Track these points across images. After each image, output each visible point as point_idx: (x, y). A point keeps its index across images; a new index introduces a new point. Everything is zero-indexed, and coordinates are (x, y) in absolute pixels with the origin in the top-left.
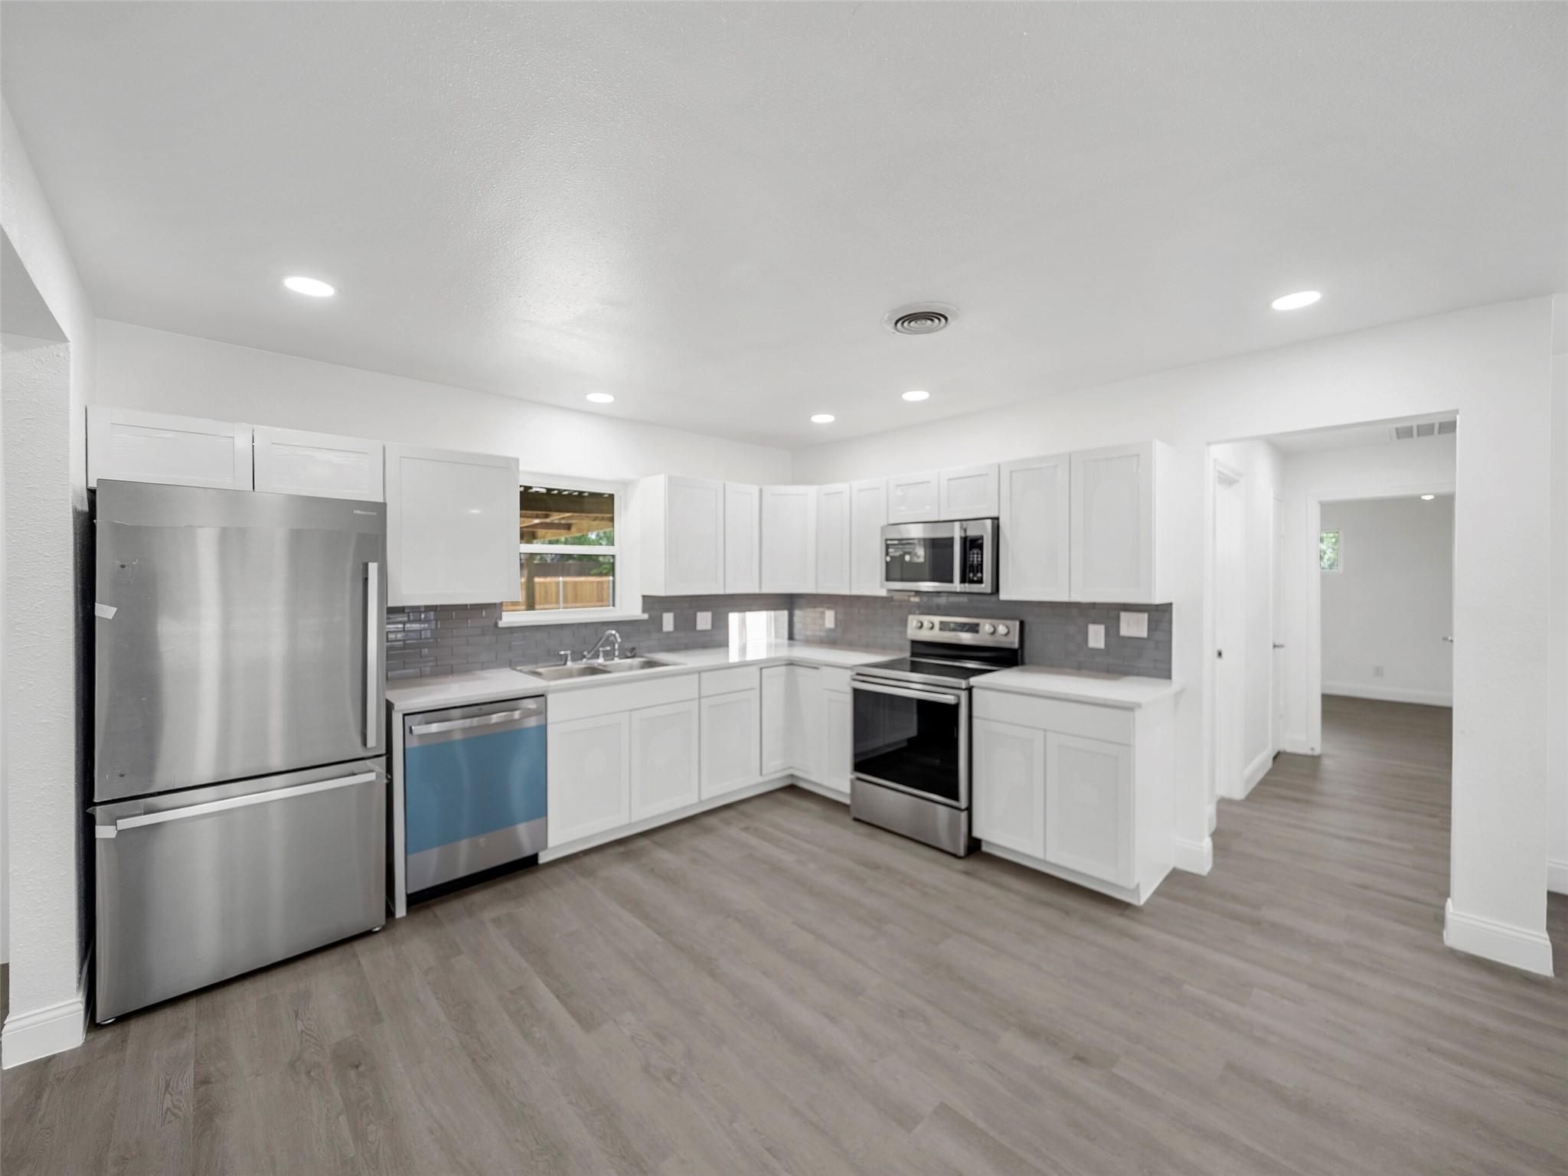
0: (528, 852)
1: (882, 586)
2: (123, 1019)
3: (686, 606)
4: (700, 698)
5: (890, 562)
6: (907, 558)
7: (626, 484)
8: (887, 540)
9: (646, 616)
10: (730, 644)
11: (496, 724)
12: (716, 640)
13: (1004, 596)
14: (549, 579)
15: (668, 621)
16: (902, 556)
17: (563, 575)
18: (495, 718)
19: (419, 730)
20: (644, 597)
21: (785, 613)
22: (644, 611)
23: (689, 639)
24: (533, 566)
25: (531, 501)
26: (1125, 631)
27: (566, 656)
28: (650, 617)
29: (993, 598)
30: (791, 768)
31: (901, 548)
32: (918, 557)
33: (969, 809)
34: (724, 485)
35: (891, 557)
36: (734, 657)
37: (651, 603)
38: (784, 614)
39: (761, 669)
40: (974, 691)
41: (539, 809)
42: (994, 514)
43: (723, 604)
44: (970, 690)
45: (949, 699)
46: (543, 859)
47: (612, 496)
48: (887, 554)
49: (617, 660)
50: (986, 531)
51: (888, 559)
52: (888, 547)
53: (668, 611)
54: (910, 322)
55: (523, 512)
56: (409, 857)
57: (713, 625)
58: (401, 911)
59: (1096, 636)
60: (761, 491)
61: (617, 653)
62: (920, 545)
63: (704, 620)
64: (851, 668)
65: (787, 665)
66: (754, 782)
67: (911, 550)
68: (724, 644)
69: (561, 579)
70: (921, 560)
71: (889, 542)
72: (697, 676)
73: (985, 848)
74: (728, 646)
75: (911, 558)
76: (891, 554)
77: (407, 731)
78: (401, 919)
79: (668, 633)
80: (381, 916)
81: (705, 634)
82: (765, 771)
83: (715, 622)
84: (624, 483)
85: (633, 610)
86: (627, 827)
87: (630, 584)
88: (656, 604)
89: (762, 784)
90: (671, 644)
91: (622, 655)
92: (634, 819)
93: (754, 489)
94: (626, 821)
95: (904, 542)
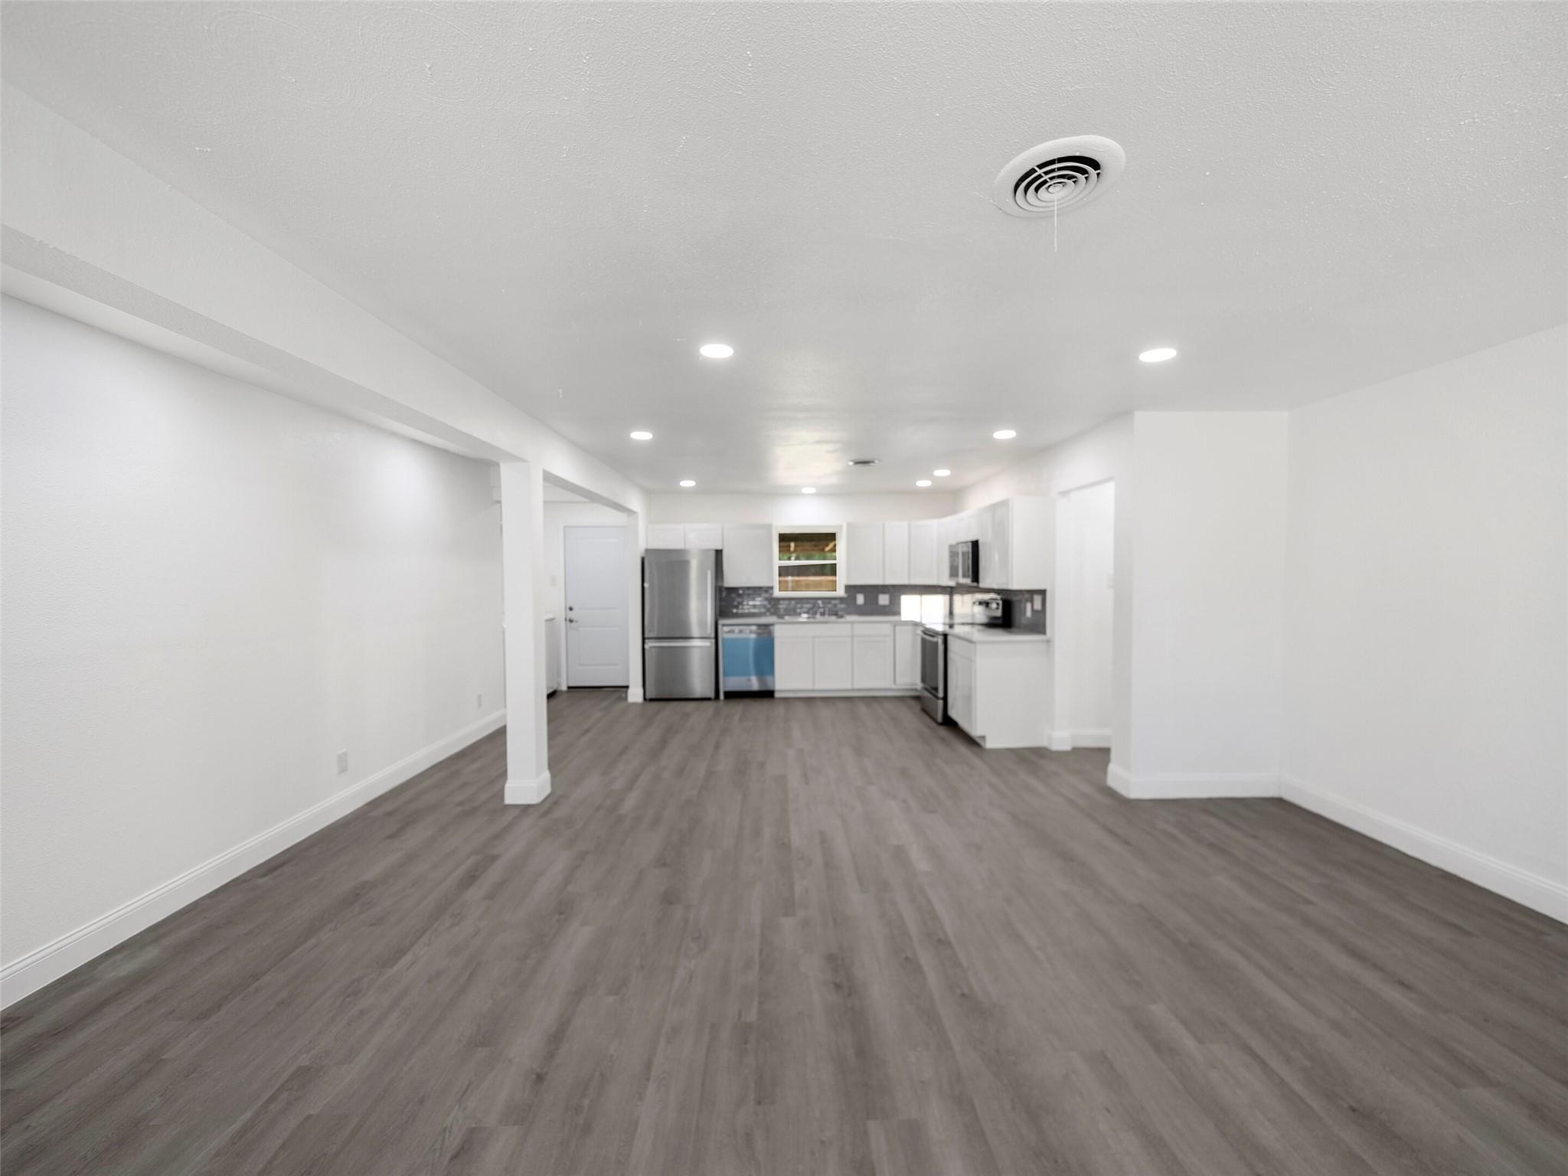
0: (771, 688)
1: (950, 580)
2: (651, 700)
3: (872, 591)
4: (853, 636)
5: (952, 565)
8: (950, 553)
9: (845, 596)
10: (901, 614)
12: (893, 609)
15: (860, 599)
16: (954, 562)
17: (792, 575)
20: (849, 585)
22: (845, 593)
23: (871, 609)
24: (784, 571)
25: (784, 539)
26: (1035, 606)
28: (848, 596)
29: (976, 587)
30: (916, 685)
31: (954, 557)
33: (945, 699)
34: (883, 523)
36: (899, 617)
37: (849, 588)
38: (947, 597)
39: (895, 626)
41: (771, 672)
43: (896, 591)
46: (777, 695)
47: (836, 534)
48: (950, 562)
49: (826, 616)
50: (969, 548)
53: (860, 593)
55: (782, 544)
56: (724, 678)
57: (890, 603)
58: (722, 696)
60: (909, 526)
61: (827, 612)
65: (913, 626)
66: (888, 687)
68: (898, 613)
69: (790, 578)
71: (951, 555)
72: (849, 625)
77: (723, 632)
78: (723, 699)
79: (860, 606)
80: (712, 695)
81: (884, 607)
82: (897, 682)
83: (891, 600)
84: (841, 526)
85: (841, 592)
86: (813, 691)
87: (842, 579)
88: (852, 590)
89: (898, 690)
90: (862, 611)
91: (829, 615)
92: (816, 688)
93: (905, 524)
94: (811, 688)
95: (954, 554)
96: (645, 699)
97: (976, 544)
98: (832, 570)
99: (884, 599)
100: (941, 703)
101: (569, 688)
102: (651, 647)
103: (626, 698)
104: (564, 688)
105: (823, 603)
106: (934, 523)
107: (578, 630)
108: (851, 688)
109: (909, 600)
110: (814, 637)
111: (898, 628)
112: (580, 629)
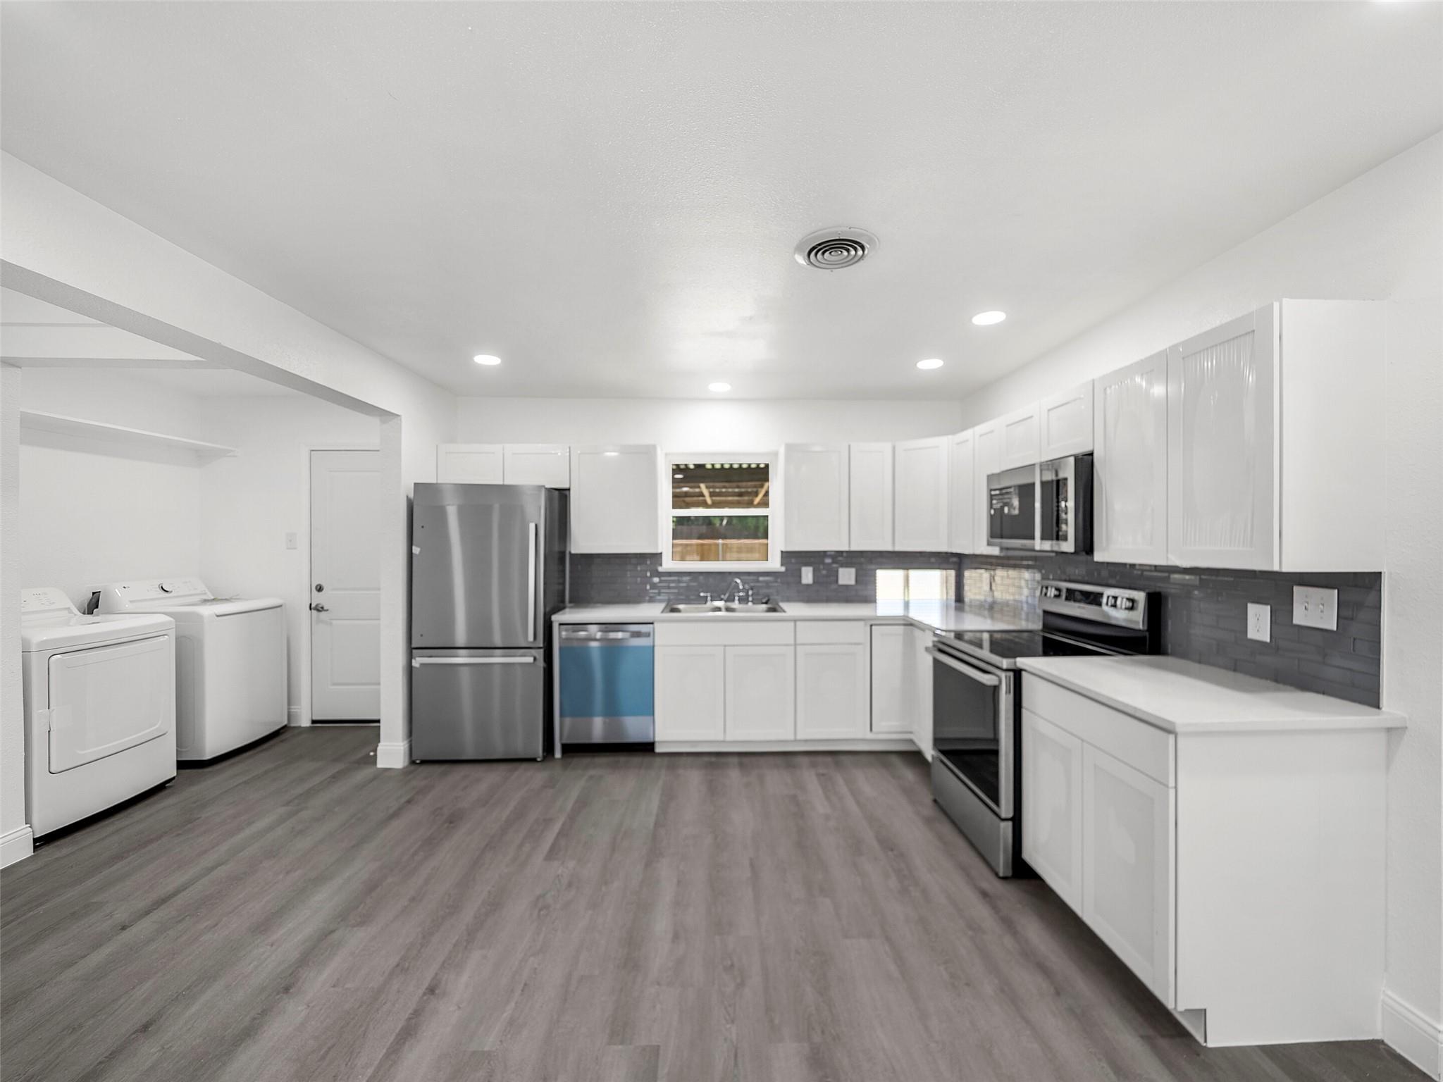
1: (989, 544)
2: (423, 762)
3: (828, 561)
4: (795, 645)
5: (994, 515)
6: (1006, 510)
8: (991, 490)
9: (783, 569)
10: (877, 601)
12: (863, 593)
13: (1099, 556)
15: (807, 575)
16: (1002, 508)
20: (787, 553)
21: (952, 573)
22: (782, 565)
23: (826, 591)
24: (681, 527)
26: (1300, 617)
27: (707, 597)
28: (787, 570)
29: (1084, 559)
30: (911, 733)
31: (1002, 499)
32: (1014, 509)
33: (1017, 820)
34: (849, 446)
35: (995, 509)
37: (787, 556)
38: (949, 574)
39: (871, 626)
41: (647, 708)
42: (1083, 450)
43: (870, 561)
44: (1016, 672)
46: (658, 749)
47: (767, 466)
48: (991, 506)
49: (751, 606)
50: (1069, 473)
51: (992, 512)
52: (991, 497)
53: (807, 565)
54: (823, 253)
56: (562, 720)
57: (857, 581)
58: (558, 754)
59: (1259, 622)
60: (894, 448)
61: (750, 599)
62: (1015, 494)
63: (847, 576)
65: (905, 625)
66: (860, 736)
67: (1008, 500)
68: (870, 599)
70: (1016, 512)
71: (993, 493)
74: (875, 601)
75: (1009, 510)
76: (994, 506)
77: (559, 636)
78: (558, 759)
79: (807, 586)
80: (539, 751)
81: (847, 588)
82: (876, 727)
83: (861, 578)
84: (776, 454)
85: (774, 563)
86: (724, 741)
87: (778, 541)
88: (794, 559)
89: (873, 740)
90: (809, 596)
91: (754, 602)
92: (729, 738)
93: (887, 447)
94: (721, 738)
95: (1003, 492)
96: (411, 761)
97: (1085, 464)
98: (758, 529)
100: (1007, 827)
101: (314, 722)
102: (422, 665)
103: (374, 760)
104: (305, 723)
105: (744, 583)
106: (944, 443)
107: (331, 624)
108: (791, 737)
109: (888, 581)
110: (725, 646)
111: (873, 627)
112: (334, 622)
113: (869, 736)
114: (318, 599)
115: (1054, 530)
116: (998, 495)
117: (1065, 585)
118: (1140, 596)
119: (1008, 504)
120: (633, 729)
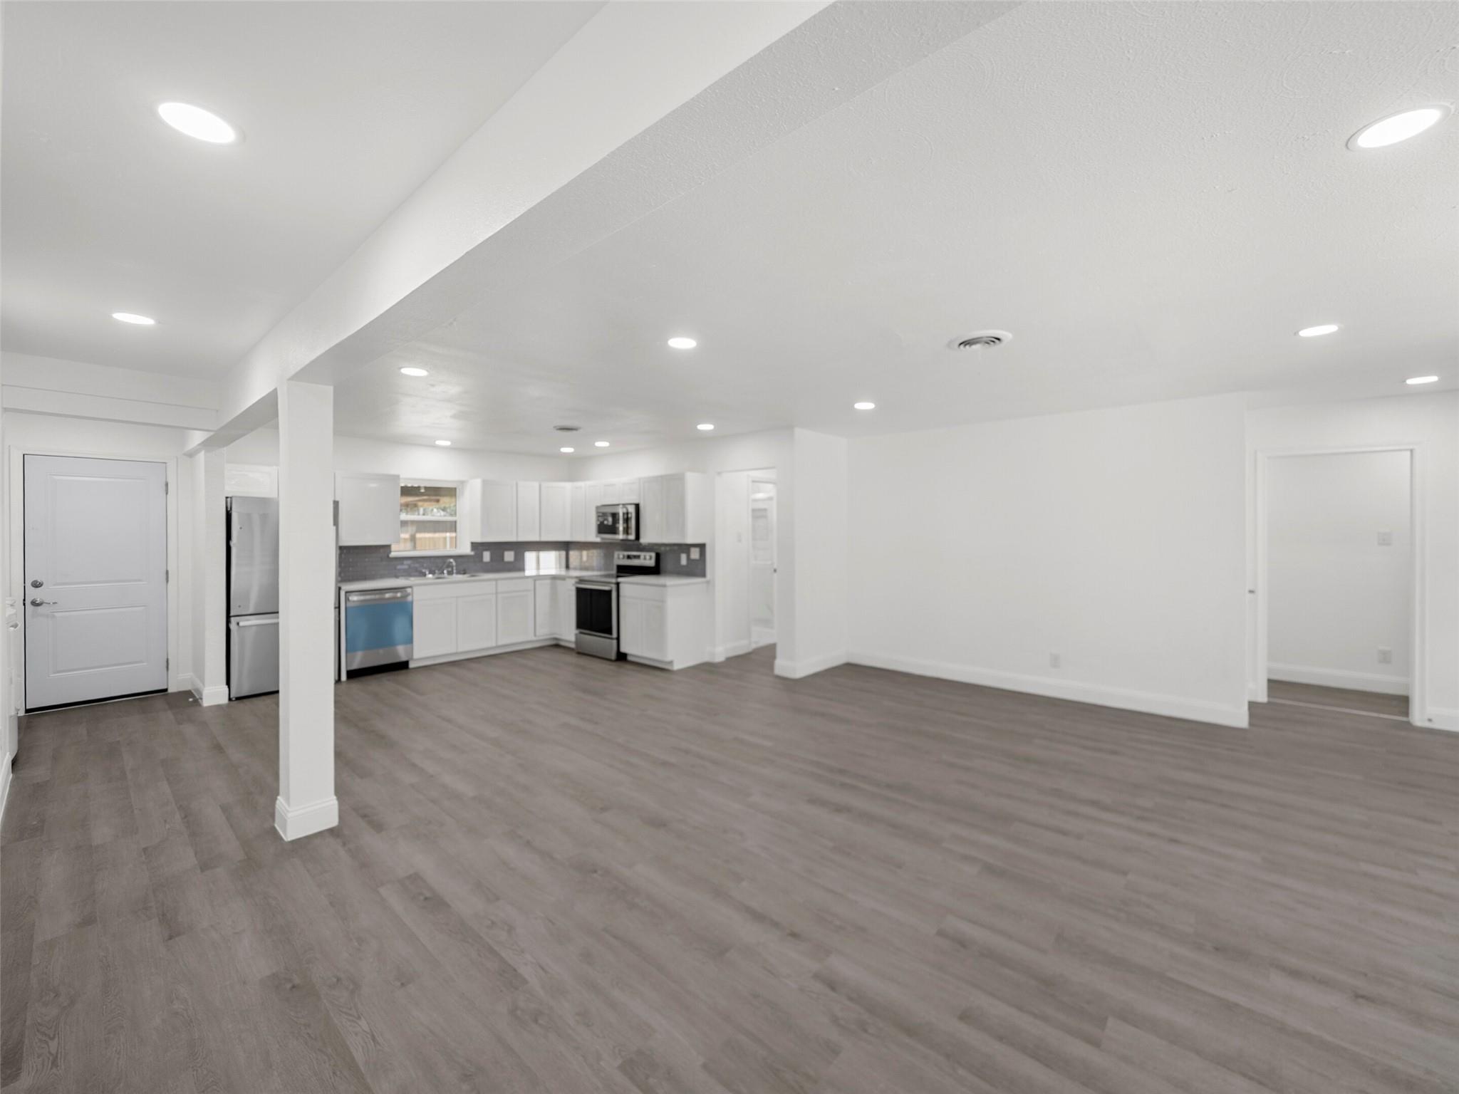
0: (404, 658)
1: (597, 536)
3: (498, 548)
4: (497, 593)
5: (600, 524)
6: (606, 522)
7: (463, 483)
9: (472, 553)
10: (526, 570)
11: (389, 599)
12: (518, 566)
13: (641, 541)
14: (437, 535)
15: (487, 556)
16: (603, 521)
18: (387, 595)
19: (354, 598)
20: (472, 543)
22: (472, 550)
23: (498, 565)
26: (692, 556)
28: (475, 553)
29: (636, 542)
30: (554, 634)
31: (603, 517)
32: (610, 522)
33: (618, 639)
34: (517, 482)
36: (528, 573)
37: (475, 546)
38: (563, 553)
39: (535, 581)
40: (621, 586)
41: (409, 640)
42: (636, 502)
43: (520, 548)
44: (618, 584)
45: (606, 588)
46: (412, 665)
47: (455, 489)
49: (454, 575)
50: (632, 509)
51: (597, 523)
52: (599, 517)
53: (486, 550)
56: (348, 654)
57: (515, 559)
58: (344, 677)
59: (683, 559)
60: (539, 485)
61: (455, 571)
62: (608, 516)
64: (577, 577)
65: (551, 579)
66: (529, 639)
67: (606, 518)
68: (522, 569)
70: (610, 524)
71: (598, 514)
72: (494, 583)
73: (629, 658)
74: (524, 570)
76: (599, 521)
77: (347, 599)
78: (344, 682)
79: (486, 563)
81: (509, 563)
82: (538, 634)
83: (516, 556)
85: (466, 550)
86: (456, 654)
87: (465, 536)
88: (478, 547)
89: (537, 641)
90: (488, 569)
91: (458, 573)
92: (460, 650)
93: (536, 485)
94: (453, 650)
95: (604, 515)
96: (230, 699)
97: (637, 507)
98: (453, 527)
99: (509, 556)
100: (615, 642)
101: (27, 711)
107: (54, 616)
108: (494, 645)
109: (530, 557)
110: (457, 597)
111: (538, 582)
112: (56, 614)
113: (534, 638)
114: (33, 594)
115: (627, 531)
116: (601, 515)
117: (626, 553)
118: (653, 555)
119: (607, 520)
120: (401, 653)
